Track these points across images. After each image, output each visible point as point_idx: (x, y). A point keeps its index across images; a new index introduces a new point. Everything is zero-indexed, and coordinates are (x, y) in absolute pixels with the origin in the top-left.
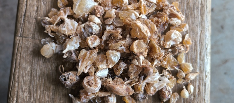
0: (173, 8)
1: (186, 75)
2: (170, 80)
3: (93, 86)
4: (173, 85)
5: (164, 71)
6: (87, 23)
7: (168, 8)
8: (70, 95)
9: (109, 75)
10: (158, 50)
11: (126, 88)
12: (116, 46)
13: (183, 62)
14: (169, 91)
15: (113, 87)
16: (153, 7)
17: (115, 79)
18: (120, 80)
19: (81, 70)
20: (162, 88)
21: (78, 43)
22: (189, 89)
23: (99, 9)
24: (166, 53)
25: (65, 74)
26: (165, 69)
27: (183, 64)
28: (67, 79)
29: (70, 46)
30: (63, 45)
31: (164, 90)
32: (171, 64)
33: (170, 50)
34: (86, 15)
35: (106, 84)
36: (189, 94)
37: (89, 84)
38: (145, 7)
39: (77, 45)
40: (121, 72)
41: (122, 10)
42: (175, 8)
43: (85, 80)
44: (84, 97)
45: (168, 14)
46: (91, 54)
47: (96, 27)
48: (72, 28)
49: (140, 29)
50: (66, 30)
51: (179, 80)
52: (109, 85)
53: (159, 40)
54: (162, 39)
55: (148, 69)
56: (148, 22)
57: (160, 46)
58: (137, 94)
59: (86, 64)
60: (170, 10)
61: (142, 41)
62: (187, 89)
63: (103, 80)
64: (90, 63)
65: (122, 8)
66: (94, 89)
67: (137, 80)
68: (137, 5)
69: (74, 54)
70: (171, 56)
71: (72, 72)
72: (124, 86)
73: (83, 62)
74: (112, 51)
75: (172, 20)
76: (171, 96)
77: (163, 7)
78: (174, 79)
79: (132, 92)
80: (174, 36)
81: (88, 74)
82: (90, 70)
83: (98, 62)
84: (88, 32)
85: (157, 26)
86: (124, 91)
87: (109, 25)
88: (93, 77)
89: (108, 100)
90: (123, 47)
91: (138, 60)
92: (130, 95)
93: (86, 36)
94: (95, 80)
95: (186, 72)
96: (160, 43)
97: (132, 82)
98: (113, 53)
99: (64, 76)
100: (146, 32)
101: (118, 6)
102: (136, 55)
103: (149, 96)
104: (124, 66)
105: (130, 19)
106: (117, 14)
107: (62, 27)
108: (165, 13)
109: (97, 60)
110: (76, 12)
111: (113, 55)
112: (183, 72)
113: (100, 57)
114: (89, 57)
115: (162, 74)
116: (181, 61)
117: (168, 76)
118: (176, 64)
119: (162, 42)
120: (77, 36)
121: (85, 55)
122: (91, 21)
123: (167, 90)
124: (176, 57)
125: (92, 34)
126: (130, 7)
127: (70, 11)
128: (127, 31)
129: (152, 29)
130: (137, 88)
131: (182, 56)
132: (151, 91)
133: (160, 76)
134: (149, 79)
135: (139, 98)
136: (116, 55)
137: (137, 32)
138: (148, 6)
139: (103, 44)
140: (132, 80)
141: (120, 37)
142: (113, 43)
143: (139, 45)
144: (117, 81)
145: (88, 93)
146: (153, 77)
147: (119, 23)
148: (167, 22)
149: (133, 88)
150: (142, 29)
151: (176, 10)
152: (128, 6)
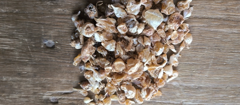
0: (155, 92)
1: (102, 101)
2: (97, 89)
3: (86, 31)
4: (93, 91)
5: (104, 85)
6: (137, 23)
7: (155, 88)
8: (80, 12)
9: (97, 42)
10: (118, 80)
11: (87, 56)
12: (119, 48)
13: (112, 99)
14: (88, 88)
15: (87, 47)
16: (155, 76)
17: (94, 47)
18: (93, 51)
19: (98, 21)
20: (90, 83)
21: (120, 17)
22: (91, 103)
23: (149, 32)
24: (117, 87)
25: (94, 8)
26: (106, 86)
27: (110, 99)
28: (91, 9)
29: (117, 10)
30: (118, 3)
31: (88, 85)
32: (109, 90)
33: (120, 90)
34: (144, 21)
35: (89, 41)
36: (88, 104)
37: (87, 28)
38: (153, 69)
39: (118, 16)
40: (99, 52)
41: (150, 51)
42: (155, 93)
43: (91, 25)
44: (78, 24)
45: (150, 87)
46: (112, 28)
47: (134, 30)
48: (132, 11)
49: (133, 66)
50: (130, 6)
51: (98, 96)
52: (88, 44)
53: (127, 81)
54: (128, 83)
55: (103, 73)
56: (140, 72)
57: (123, 81)
58: (84, 65)
59: (104, 25)
60: (153, 89)
61: (124, 68)
62: (91, 102)
63: (93, 38)
64: (104, 28)
65: (152, 51)
66: (84, 32)
67: (94, 64)
68: (155, 62)
69: (111, 13)
70: (115, 90)
71: (96, 13)
72: (89, 55)
73: (105, 21)
74: (115, 45)
75: (144, 90)
76: (85, 90)
77: (155, 84)
78: (98, 93)
79: (85, 61)
80: (130, 92)
81: (96, 26)
82: (99, 28)
83: (106, 34)
84: (130, 24)
85: (139, 79)
86: (85, 55)
87: (137, 41)
88: (93, 31)
89: (78, 43)
90: (118, 53)
91: (109, 65)
92: (83, 60)
93: (127, 22)
94: (92, 32)
95: (104, 101)
96: (125, 81)
97: (93, 60)
98: (113, 46)
99: (93, 7)
100: (131, 71)
101: (154, 47)
102: (112, 64)
103: (83, 73)
104: (104, 54)
105: (142, 58)
106: (146, 47)
107: (132, 3)
108: (150, 86)
109: (108, 33)
110: (147, 12)
111: (111, 46)
112: (104, 99)
113: (110, 35)
114: (109, 27)
115: (101, 83)
116: (112, 98)
117: (100, 88)
118: (109, 94)
119: (126, 83)
120: (126, 15)
121: (111, 23)
122: (139, 26)
123: (89, 87)
124: (115, 94)
125: (129, 27)
126: (153, 57)
127: (148, 7)
128: (132, 55)
129: (135, 75)
130: (89, 65)
131: (116, 99)
132: (87, 75)
133: (99, 82)
134: (96, 74)
135: (81, 66)
136: (112, 48)
137: (130, 64)
138: (156, 71)
139: (121, 37)
140: (94, 60)
141: (127, 50)
142: (122, 45)
143: (121, 66)
144: (92, 49)
145: (81, 27)
146: (98, 77)
147: (139, 49)
148: (143, 87)
149: (88, 61)
150: (133, 68)
151: (154, 94)
152: (154, 56)
